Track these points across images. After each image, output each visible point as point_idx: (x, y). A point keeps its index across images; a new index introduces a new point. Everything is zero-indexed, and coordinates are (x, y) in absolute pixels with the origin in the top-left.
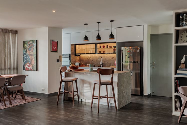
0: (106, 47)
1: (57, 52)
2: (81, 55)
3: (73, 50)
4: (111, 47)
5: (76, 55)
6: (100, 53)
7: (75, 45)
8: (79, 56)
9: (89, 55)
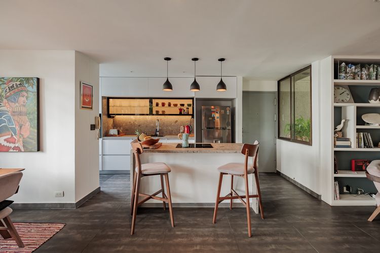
0: (167, 105)
1: (92, 108)
2: (117, 117)
3: (106, 107)
4: (176, 105)
5: (109, 116)
6: (157, 114)
7: (108, 98)
8: (113, 117)
9: (132, 117)
